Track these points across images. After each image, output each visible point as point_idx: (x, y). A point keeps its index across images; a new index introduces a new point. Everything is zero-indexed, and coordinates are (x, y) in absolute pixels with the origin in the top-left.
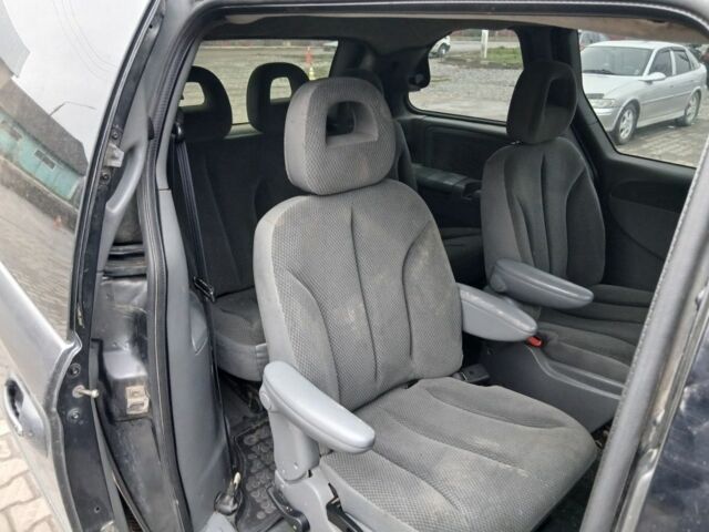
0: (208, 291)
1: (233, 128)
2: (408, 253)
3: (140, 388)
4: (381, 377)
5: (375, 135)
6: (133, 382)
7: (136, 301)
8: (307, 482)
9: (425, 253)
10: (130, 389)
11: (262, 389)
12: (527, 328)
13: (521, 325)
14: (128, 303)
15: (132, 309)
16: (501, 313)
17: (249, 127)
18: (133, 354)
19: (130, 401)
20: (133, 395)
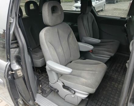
0: (30, 49)
1: (23, 16)
2: (68, 37)
3: (20, 71)
4: (66, 61)
5: (60, 13)
6: (18, 70)
7: (15, 53)
8: (57, 82)
9: (71, 36)
10: (18, 72)
11: (47, 66)
12: (92, 48)
13: (91, 47)
14: (14, 54)
15: (15, 55)
16: (87, 46)
17: (26, 15)
18: (17, 64)
19: (18, 74)
20: (18, 73)
